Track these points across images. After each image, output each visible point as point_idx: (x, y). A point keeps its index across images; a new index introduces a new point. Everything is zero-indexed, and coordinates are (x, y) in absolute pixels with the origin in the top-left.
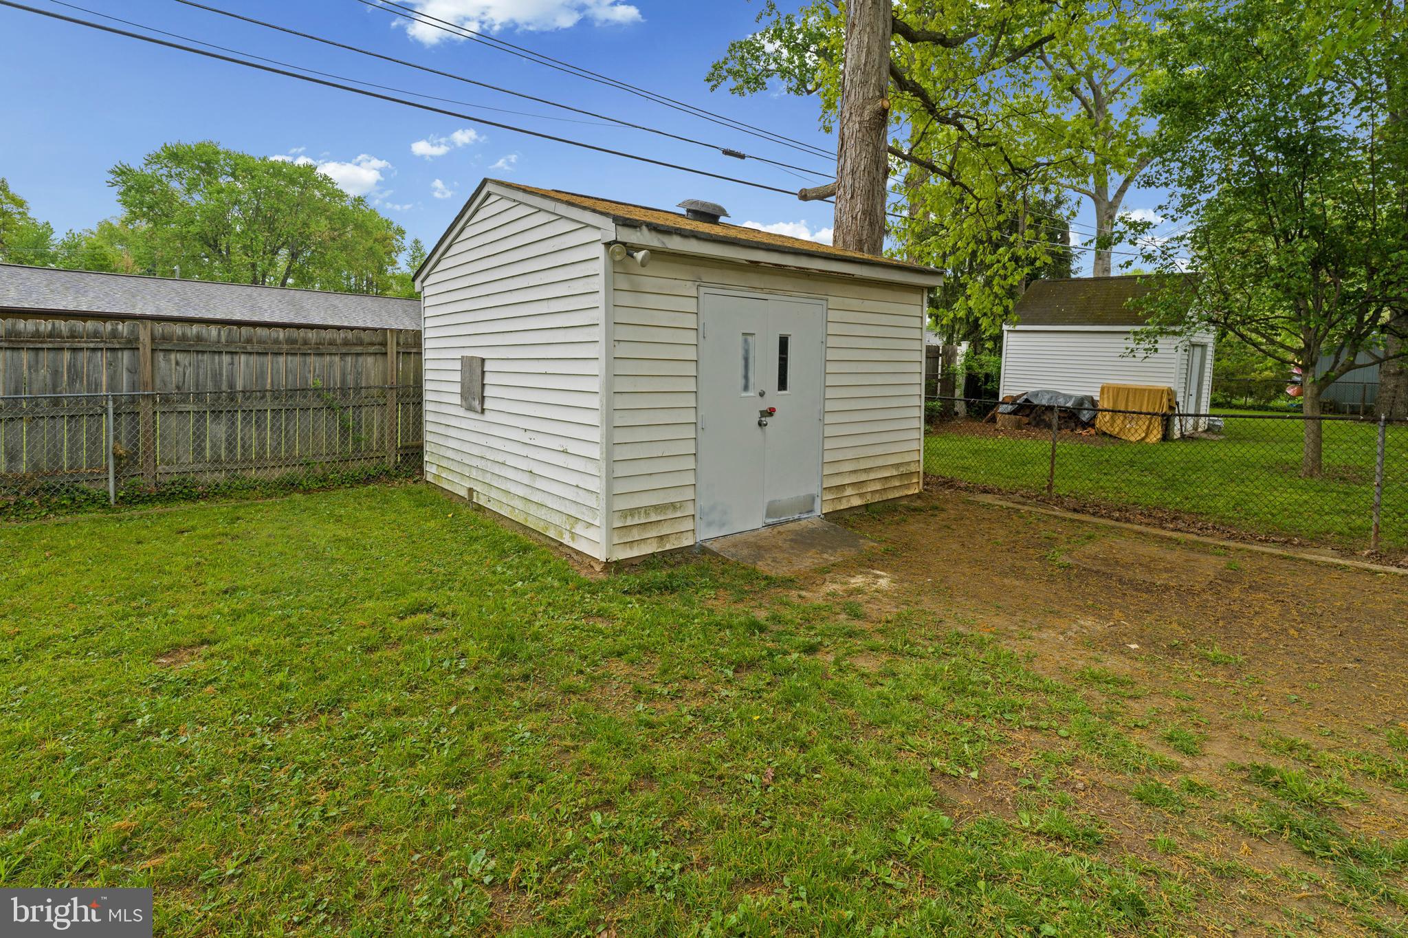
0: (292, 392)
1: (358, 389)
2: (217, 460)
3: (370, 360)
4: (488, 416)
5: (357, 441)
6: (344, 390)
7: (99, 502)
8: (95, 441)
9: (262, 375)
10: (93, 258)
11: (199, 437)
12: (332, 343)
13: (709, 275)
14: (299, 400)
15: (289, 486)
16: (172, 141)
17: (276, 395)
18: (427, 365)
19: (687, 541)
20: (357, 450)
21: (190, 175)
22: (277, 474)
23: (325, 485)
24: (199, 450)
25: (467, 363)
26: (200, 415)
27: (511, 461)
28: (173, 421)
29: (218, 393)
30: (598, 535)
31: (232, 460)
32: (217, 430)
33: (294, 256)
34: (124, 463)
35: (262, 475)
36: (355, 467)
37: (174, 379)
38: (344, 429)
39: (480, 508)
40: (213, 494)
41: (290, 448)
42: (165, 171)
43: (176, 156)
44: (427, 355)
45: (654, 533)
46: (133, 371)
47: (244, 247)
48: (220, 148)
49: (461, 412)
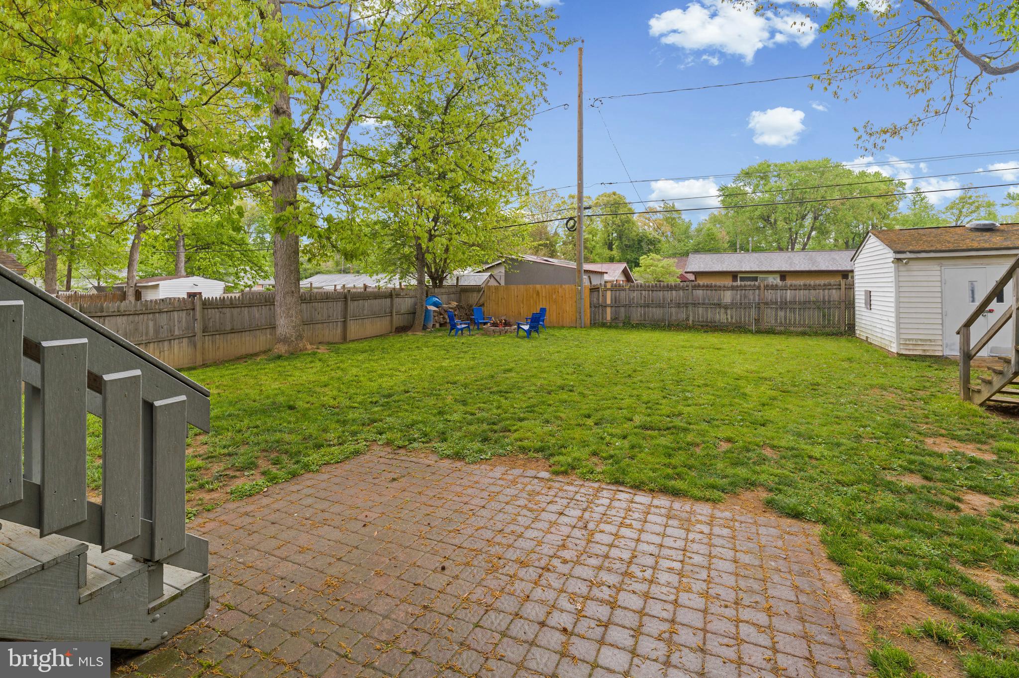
0: (805, 303)
1: (829, 302)
2: (781, 323)
3: (834, 291)
4: (872, 311)
5: (829, 320)
6: (824, 302)
7: (751, 332)
8: (749, 315)
9: (795, 296)
10: (708, 235)
11: (776, 315)
12: (820, 285)
13: (944, 262)
14: (808, 306)
15: (804, 334)
16: (745, 167)
17: (800, 303)
18: (856, 293)
19: (940, 354)
20: (829, 323)
21: (755, 182)
22: (800, 329)
23: (816, 334)
24: (776, 319)
25: (866, 291)
26: (777, 309)
27: (878, 326)
28: (769, 310)
29: (781, 302)
30: (894, 345)
31: (786, 323)
32: (781, 314)
33: (816, 218)
34: (757, 321)
35: (795, 329)
36: (827, 330)
37: (770, 298)
38: (824, 316)
39: (871, 344)
40: (780, 333)
41: (804, 321)
42: (742, 184)
43: (748, 174)
44: (856, 289)
45: (920, 348)
46: (759, 295)
47: (785, 219)
48: (770, 163)
49: (865, 310)
